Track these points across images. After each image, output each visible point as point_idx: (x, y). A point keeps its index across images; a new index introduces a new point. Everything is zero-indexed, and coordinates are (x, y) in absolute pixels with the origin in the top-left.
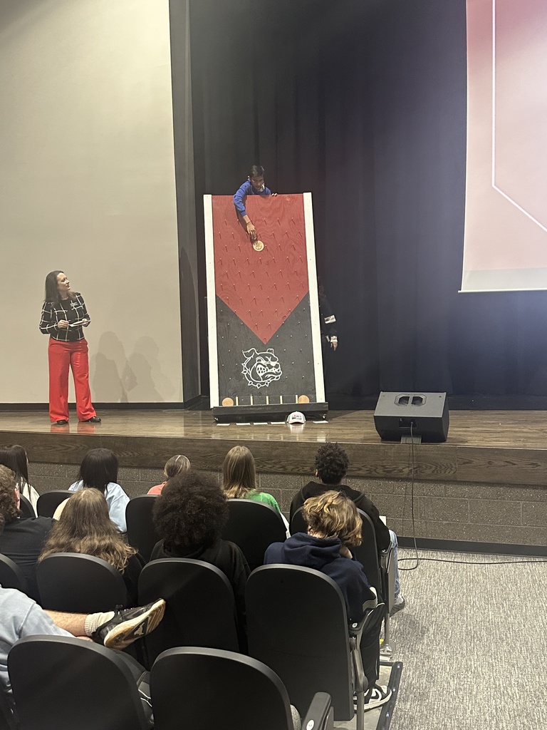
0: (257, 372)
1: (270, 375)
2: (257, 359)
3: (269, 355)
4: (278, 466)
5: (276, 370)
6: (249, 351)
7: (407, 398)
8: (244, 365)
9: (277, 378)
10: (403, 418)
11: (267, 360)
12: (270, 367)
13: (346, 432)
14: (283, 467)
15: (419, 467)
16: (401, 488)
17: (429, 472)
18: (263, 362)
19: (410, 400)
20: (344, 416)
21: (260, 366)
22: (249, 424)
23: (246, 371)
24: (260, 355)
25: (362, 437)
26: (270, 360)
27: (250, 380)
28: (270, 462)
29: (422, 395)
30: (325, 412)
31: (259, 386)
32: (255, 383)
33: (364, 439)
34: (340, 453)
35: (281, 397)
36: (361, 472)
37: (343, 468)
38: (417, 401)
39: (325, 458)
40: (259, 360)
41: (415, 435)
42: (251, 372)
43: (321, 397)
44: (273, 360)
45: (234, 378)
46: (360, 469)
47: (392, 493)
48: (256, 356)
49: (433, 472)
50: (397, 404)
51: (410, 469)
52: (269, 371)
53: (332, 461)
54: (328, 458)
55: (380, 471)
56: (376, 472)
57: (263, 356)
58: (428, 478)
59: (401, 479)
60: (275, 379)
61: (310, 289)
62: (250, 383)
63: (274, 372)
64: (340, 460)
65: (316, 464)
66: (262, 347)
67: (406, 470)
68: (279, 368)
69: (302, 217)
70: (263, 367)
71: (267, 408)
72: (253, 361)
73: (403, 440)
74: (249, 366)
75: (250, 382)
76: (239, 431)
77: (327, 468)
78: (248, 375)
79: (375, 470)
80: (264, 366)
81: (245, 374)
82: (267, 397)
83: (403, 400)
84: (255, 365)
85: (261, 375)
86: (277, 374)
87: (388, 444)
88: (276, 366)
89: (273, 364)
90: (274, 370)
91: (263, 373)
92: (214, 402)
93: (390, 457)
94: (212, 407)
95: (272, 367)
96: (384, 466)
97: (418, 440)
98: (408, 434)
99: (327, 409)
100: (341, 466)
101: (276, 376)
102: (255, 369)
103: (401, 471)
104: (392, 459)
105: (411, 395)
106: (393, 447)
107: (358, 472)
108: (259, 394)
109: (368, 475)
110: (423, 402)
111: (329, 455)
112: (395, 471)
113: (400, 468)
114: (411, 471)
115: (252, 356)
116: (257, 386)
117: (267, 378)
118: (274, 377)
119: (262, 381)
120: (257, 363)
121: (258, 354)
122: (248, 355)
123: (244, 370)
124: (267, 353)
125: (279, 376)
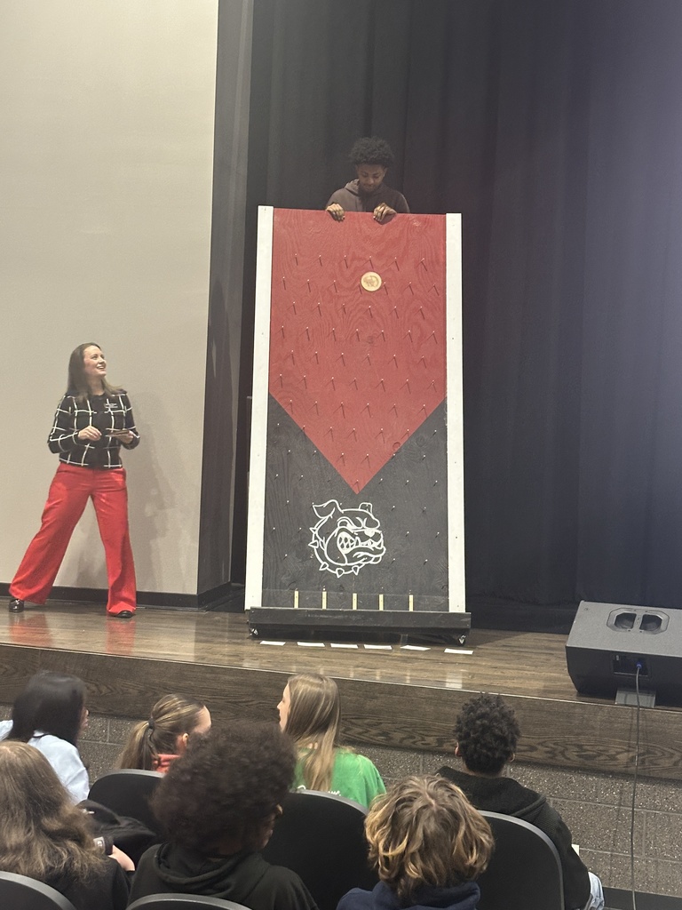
0: (339, 545)
1: (362, 554)
2: (340, 520)
3: (363, 515)
4: (374, 732)
5: (376, 544)
6: (325, 504)
7: (631, 617)
8: (315, 530)
9: (376, 559)
10: (624, 655)
11: (358, 524)
12: (364, 537)
13: (509, 673)
14: (384, 734)
15: (648, 752)
16: (609, 791)
17: (666, 763)
18: (351, 527)
19: (638, 622)
20: (502, 642)
21: (344, 535)
22: (322, 645)
23: (317, 543)
24: (346, 514)
25: (539, 685)
26: (363, 524)
27: (324, 560)
28: (359, 722)
29: (662, 613)
30: (464, 631)
31: (340, 572)
32: (333, 567)
33: (545, 691)
34: (504, 716)
35: (381, 597)
36: (534, 754)
37: (506, 745)
38: (651, 623)
39: (473, 721)
40: (344, 524)
41: (645, 689)
42: (326, 545)
43: (457, 602)
44: (371, 524)
45: (294, 554)
46: (533, 749)
47: (593, 801)
48: (337, 514)
49: (676, 764)
50: (611, 627)
51: (631, 755)
52: (360, 545)
53: (485, 729)
54: (478, 722)
55: (572, 754)
56: (564, 756)
57: (352, 516)
58: (665, 775)
59: (612, 773)
60: (371, 562)
61: (448, 395)
62: (324, 566)
63: (371, 547)
64: (501, 730)
65: (456, 731)
66: (350, 498)
67: (623, 757)
68: (381, 540)
69: (442, 260)
70: (349, 537)
71: (354, 618)
72: (331, 525)
73: (620, 698)
74: (324, 532)
75: (323, 563)
76: (304, 657)
77: (476, 741)
78: (320, 550)
79: (562, 753)
80: (353, 535)
81: (315, 547)
82: (355, 596)
83: (624, 621)
84: (336, 531)
85: (345, 551)
86: (376, 552)
87: (589, 704)
88: (376, 538)
89: (370, 532)
90: (371, 544)
91: (350, 549)
92: (253, 597)
93: (593, 728)
94: (247, 607)
95: (368, 538)
96: (580, 746)
97: (648, 700)
98: (629, 687)
99: (469, 626)
100: (502, 739)
101: (374, 556)
102: (334, 540)
103: (613, 758)
104: (598, 733)
105: (640, 611)
106: (598, 711)
107: (529, 754)
108: (340, 588)
109: (549, 761)
110: (663, 626)
111: (483, 716)
112: (602, 758)
113: (612, 752)
114: (632, 759)
115: (331, 515)
116: (336, 572)
117: (356, 559)
118: (370, 558)
119: (347, 564)
120: (339, 528)
121: (342, 511)
122: (324, 512)
123: (314, 541)
124: (359, 510)
125: (380, 556)
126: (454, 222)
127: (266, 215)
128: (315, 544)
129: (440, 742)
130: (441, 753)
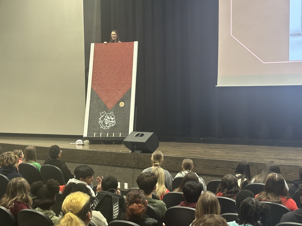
0: (105, 122)
1: (110, 124)
2: (106, 116)
3: (111, 115)
4: (91, 161)
5: (113, 122)
6: (103, 113)
7: (139, 134)
8: (100, 119)
11: (110, 117)
12: (111, 120)
14: (93, 161)
17: (141, 165)
18: (108, 118)
21: (106, 120)
23: (101, 122)
24: (107, 115)
26: (111, 117)
27: (102, 125)
29: (144, 133)
31: (105, 128)
32: (103, 127)
35: (114, 134)
38: (142, 135)
40: (107, 117)
44: (113, 117)
46: (118, 163)
47: (130, 174)
48: (105, 115)
49: (143, 165)
50: (134, 136)
52: (110, 122)
55: (125, 164)
56: (123, 164)
58: (141, 167)
59: (132, 167)
60: (112, 126)
68: (115, 121)
70: (108, 120)
71: (106, 138)
72: (104, 117)
74: (102, 119)
75: (101, 126)
78: (101, 123)
80: (109, 120)
81: (100, 123)
82: (108, 133)
83: (137, 135)
84: (105, 119)
85: (106, 123)
86: (113, 123)
88: (114, 120)
89: (112, 119)
90: (112, 122)
91: (108, 123)
94: (84, 137)
96: (126, 162)
97: (140, 152)
101: (113, 124)
102: (104, 121)
103: (132, 164)
108: (105, 131)
109: (121, 166)
110: (144, 136)
112: (130, 164)
113: (132, 163)
114: (135, 164)
115: (104, 115)
116: (104, 128)
117: (109, 125)
118: (112, 125)
119: (107, 126)
120: (105, 118)
121: (106, 114)
122: (102, 114)
123: (100, 121)
124: (110, 114)
125: (114, 124)
126: (136, 43)
127: (93, 45)
128: (100, 122)
129: (102, 162)
130: (103, 165)
